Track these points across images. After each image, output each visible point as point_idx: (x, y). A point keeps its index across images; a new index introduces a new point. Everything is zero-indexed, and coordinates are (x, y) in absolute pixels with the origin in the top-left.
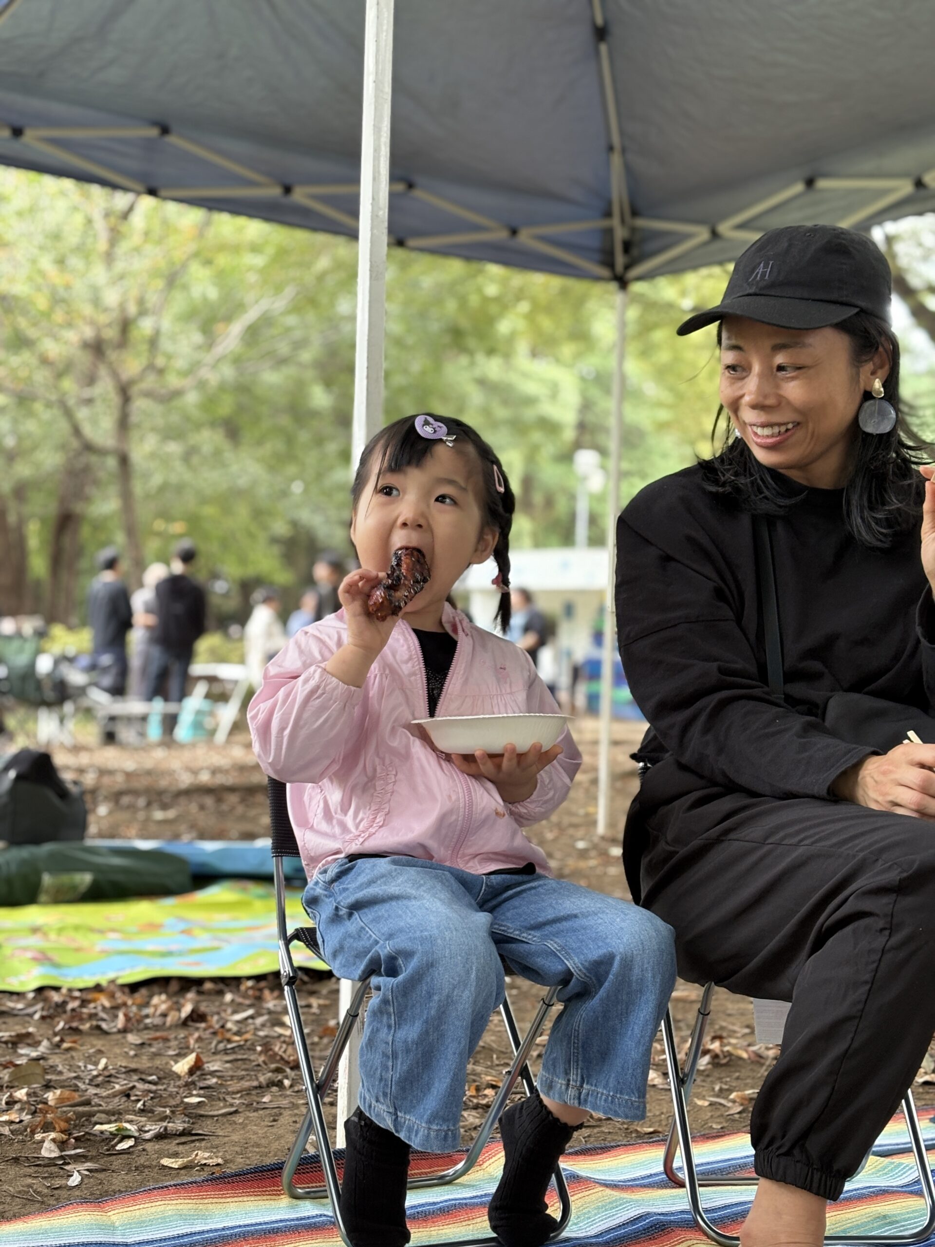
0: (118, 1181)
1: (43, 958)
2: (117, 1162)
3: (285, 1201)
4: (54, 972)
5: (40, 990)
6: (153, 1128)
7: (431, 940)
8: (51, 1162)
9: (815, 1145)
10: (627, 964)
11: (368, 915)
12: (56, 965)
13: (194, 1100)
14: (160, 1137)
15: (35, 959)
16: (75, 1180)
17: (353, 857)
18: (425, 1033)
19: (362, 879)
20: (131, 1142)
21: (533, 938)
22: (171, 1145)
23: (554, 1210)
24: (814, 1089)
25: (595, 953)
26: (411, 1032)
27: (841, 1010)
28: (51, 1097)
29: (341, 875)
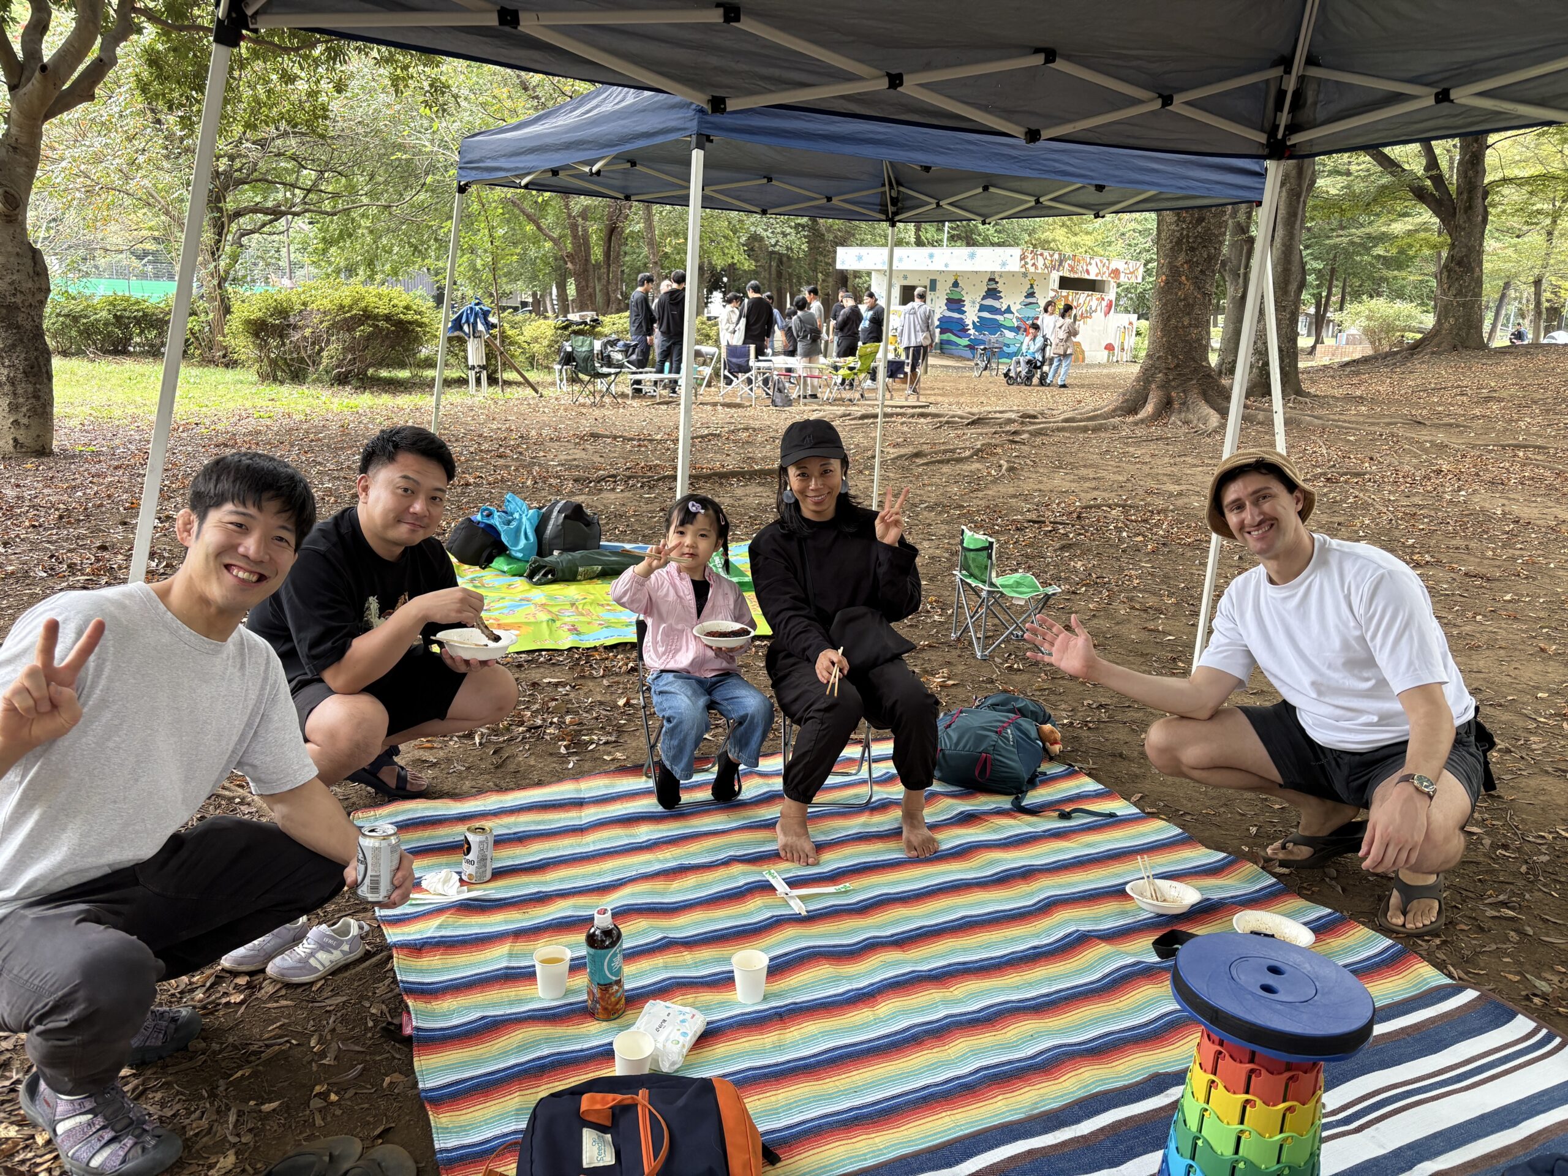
0: (587, 765)
1: (574, 630)
2: (588, 755)
3: (644, 778)
4: (577, 638)
5: (570, 649)
6: (604, 739)
7: (681, 713)
8: (563, 756)
9: (801, 788)
10: (753, 717)
11: (665, 697)
12: (579, 633)
13: (623, 722)
14: (606, 743)
15: (569, 630)
16: (571, 765)
17: (662, 671)
18: (679, 744)
19: (663, 682)
20: (594, 746)
21: (725, 703)
22: (609, 748)
23: (736, 788)
24: (799, 772)
25: (742, 713)
26: (675, 742)
27: (806, 749)
28: (568, 719)
29: (657, 678)
